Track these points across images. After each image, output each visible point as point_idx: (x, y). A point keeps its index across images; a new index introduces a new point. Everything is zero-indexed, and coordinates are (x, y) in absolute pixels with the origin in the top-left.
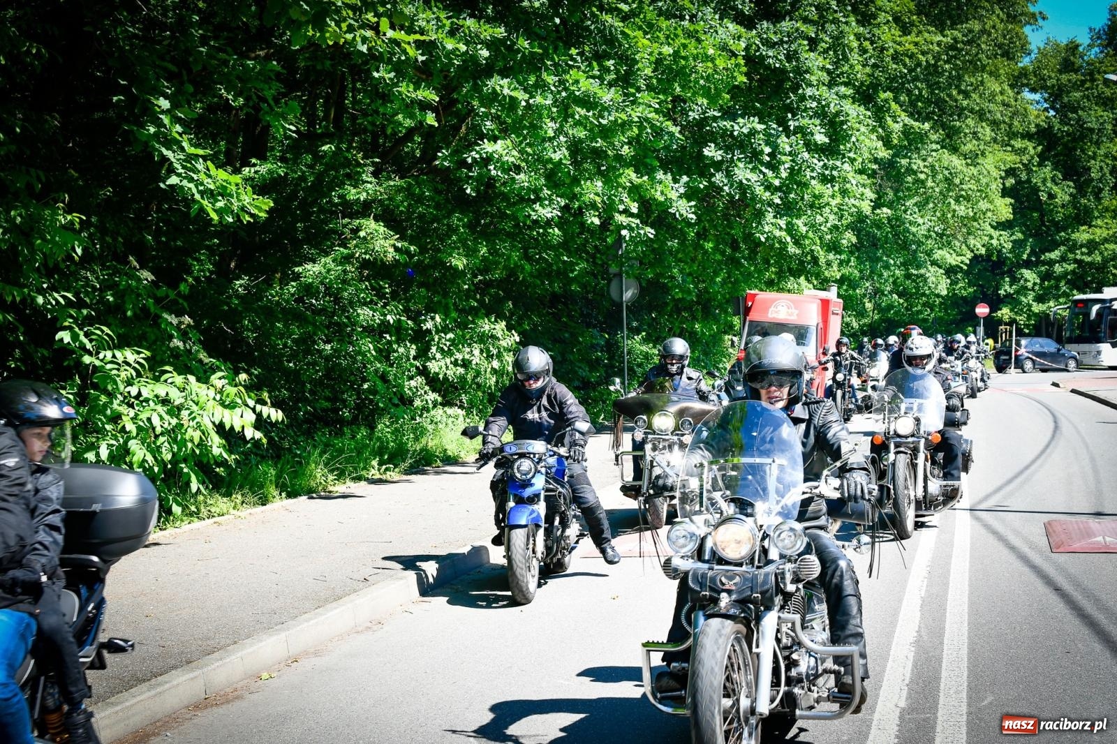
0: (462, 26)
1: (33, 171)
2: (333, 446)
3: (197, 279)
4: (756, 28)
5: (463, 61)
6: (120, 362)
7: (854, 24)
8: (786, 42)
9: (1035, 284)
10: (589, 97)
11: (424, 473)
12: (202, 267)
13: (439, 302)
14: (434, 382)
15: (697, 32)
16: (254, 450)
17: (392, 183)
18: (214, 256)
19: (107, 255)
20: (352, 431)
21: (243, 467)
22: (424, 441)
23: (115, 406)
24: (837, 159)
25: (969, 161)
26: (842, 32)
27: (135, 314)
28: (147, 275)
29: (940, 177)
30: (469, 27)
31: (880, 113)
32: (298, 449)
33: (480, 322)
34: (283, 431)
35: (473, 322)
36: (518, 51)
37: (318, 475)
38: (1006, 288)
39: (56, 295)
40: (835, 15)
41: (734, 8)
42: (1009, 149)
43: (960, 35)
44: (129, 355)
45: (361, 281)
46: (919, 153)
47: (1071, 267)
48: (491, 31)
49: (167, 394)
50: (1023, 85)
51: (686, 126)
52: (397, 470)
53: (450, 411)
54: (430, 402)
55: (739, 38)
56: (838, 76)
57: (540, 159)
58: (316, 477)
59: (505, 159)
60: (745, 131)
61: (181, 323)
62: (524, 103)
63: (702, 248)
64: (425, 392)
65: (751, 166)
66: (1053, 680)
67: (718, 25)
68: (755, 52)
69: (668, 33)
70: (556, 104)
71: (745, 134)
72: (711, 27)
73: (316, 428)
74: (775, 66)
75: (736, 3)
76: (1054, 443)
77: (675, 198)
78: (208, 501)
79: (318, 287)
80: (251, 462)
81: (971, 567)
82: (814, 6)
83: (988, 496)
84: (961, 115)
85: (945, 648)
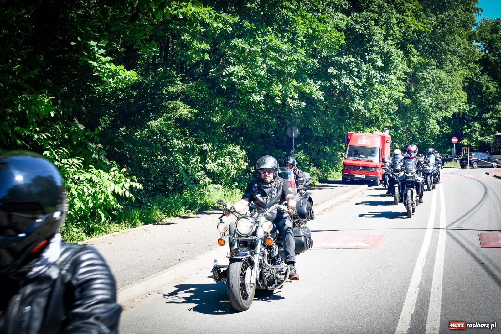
0: (220, 17)
2: (165, 202)
3: (103, 128)
4: (351, 15)
5: (221, 32)
6: (71, 164)
7: (395, 13)
8: (365, 22)
9: (479, 128)
10: (277, 47)
11: (204, 213)
12: (105, 122)
13: (211, 138)
14: (209, 173)
15: (324, 18)
16: (130, 203)
17: (189, 85)
18: (111, 118)
19: (65, 117)
20: (173, 195)
21: (125, 211)
22: (204, 199)
23: (69, 184)
24: (387, 73)
25: (448, 74)
26: (389, 17)
27: (77, 143)
28: (82, 127)
29: (436, 81)
30: (223, 17)
31: (407, 53)
32: (149, 203)
33: (229, 146)
34: (142, 195)
35: (225, 146)
36: (245, 27)
37: (158, 215)
38: (467, 131)
39: (43, 135)
40: (387, 9)
41: (342, 7)
42: (467, 67)
43: (444, 17)
44: (75, 161)
45: (177, 127)
46: (426, 70)
47: (495, 121)
48: (233, 19)
49: (91, 177)
50: (473, 39)
51: (320, 59)
52: (192, 212)
53: (216, 186)
54: (207, 182)
55: (344, 20)
57: (254, 75)
58: (157, 215)
59: (239, 74)
60: (347, 61)
61: (96, 147)
62: (248, 50)
64: (205, 178)
65: (349, 77)
66: (479, 302)
67: (334, 14)
68: (350, 26)
69: (310, 20)
70: (262, 50)
71: (346, 63)
72: (331, 15)
73: (157, 194)
74: (359, 32)
75: (342, 4)
76: (484, 199)
77: (315, 91)
78: (110, 225)
79: (157, 131)
80: (128, 209)
81: (445, 253)
82: (377, 5)
83: (454, 223)
84: (445, 53)
85: (432, 288)
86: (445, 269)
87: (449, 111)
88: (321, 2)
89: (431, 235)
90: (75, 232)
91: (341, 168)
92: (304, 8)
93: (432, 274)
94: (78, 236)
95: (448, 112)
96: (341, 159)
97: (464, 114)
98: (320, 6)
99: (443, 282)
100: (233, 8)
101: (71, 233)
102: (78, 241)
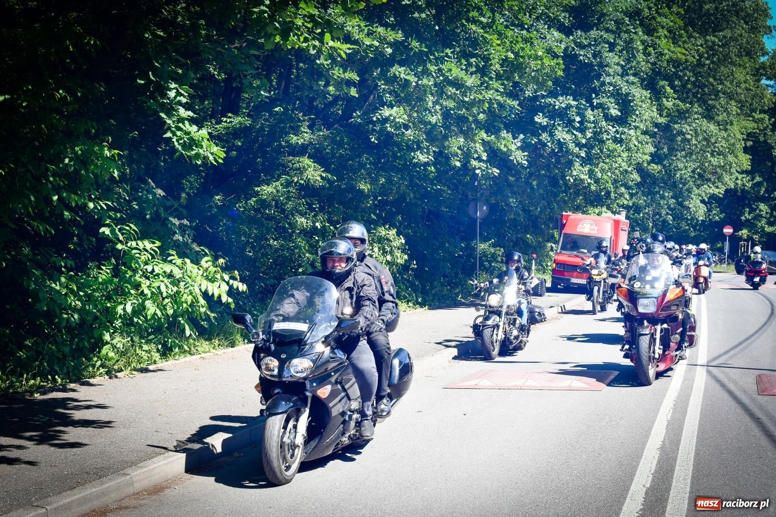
0: (375, 32)
1: (89, 122)
3: (188, 194)
4: (573, 35)
5: (375, 55)
6: (141, 248)
7: (640, 33)
8: (593, 45)
9: (767, 213)
10: (458, 80)
12: (191, 185)
13: (352, 215)
15: (532, 38)
16: (227, 310)
17: (322, 134)
18: (201, 179)
19: (134, 177)
21: (220, 322)
23: (137, 278)
24: (625, 127)
25: (721, 127)
26: (632, 39)
27: (151, 218)
28: (160, 192)
29: (700, 138)
30: (380, 33)
31: (657, 95)
33: (379, 229)
34: (245, 298)
35: (375, 229)
36: (412, 49)
38: (747, 216)
39: (101, 203)
40: (628, 28)
41: (559, 21)
42: (751, 119)
43: (716, 40)
44: (148, 245)
45: (299, 198)
46: (686, 121)
48: (394, 35)
49: (171, 271)
50: (762, 75)
51: (523, 101)
55: (561, 42)
56: (629, 69)
57: (422, 122)
59: (397, 120)
60: (563, 106)
61: (181, 224)
62: (414, 84)
63: (531, 184)
65: (566, 129)
66: (749, 475)
67: (547, 33)
68: (571, 52)
69: (512, 40)
70: (435, 85)
71: (563, 108)
72: (542, 34)
73: (267, 297)
74: (584, 61)
75: (560, 18)
76: (769, 323)
77: (514, 150)
78: (196, 343)
79: (270, 202)
80: (224, 318)
81: (703, 402)
82: (614, 20)
83: (719, 356)
84: (716, 95)
85: (680, 452)
86: (701, 425)
87: (720, 187)
88: (527, 13)
89: (683, 374)
90: (144, 351)
91: (550, 268)
92: (502, 20)
93: (682, 432)
94: (148, 357)
95: (717, 187)
96: (551, 253)
97: (743, 190)
98: (526, 19)
99: (697, 443)
100: (392, 19)
101: (138, 351)
102: (149, 364)
